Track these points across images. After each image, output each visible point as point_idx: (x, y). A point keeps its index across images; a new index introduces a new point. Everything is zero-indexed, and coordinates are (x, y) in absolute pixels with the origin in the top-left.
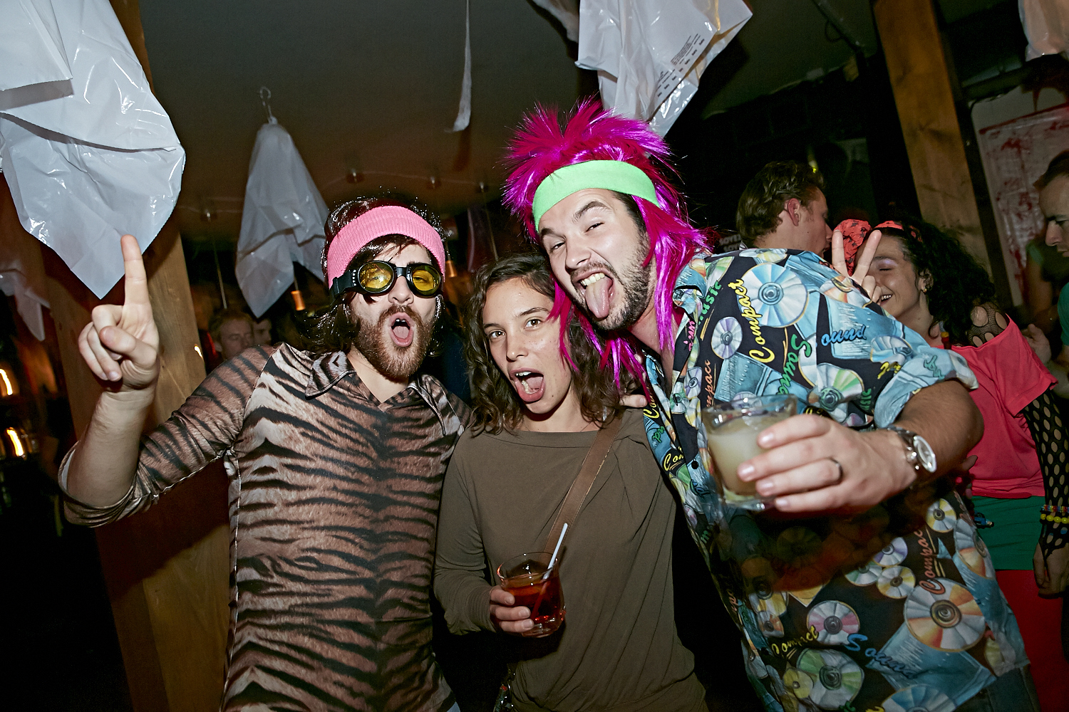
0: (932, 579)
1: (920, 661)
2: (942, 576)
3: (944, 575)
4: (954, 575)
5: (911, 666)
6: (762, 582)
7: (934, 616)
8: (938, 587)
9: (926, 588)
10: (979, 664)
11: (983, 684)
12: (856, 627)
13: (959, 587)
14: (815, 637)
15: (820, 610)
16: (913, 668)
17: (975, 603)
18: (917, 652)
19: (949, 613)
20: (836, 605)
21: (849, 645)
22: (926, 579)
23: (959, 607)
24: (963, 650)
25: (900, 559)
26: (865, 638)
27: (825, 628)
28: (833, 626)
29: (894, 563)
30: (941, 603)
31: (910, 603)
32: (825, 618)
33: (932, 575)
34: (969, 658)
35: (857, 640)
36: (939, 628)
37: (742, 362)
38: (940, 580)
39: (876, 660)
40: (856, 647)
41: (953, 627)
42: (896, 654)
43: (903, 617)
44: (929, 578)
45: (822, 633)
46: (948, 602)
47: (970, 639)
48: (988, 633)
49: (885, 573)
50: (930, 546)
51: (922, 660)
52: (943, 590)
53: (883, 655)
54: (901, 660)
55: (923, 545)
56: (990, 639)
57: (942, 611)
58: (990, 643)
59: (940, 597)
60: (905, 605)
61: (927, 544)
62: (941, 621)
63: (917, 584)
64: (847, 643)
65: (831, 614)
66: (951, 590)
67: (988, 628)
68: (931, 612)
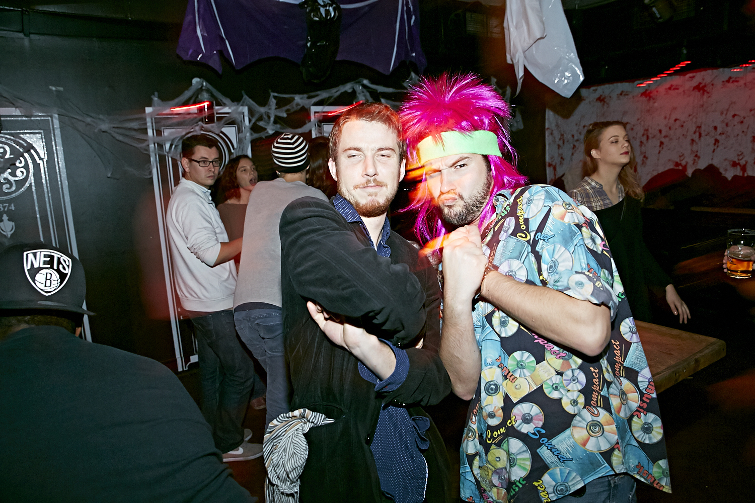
0: (594, 407)
1: (571, 451)
2: (600, 406)
3: (602, 406)
4: (607, 407)
5: (565, 453)
6: (493, 384)
7: (588, 428)
8: (596, 412)
9: (589, 411)
10: (605, 462)
11: (604, 473)
12: (541, 423)
13: (608, 415)
14: (514, 423)
15: (522, 407)
16: (565, 455)
17: (615, 427)
18: (571, 446)
19: (597, 428)
20: (533, 406)
21: (532, 434)
22: (591, 405)
23: (604, 427)
24: (598, 452)
25: (580, 388)
26: (543, 431)
27: (522, 419)
28: (527, 420)
29: (575, 389)
30: (594, 422)
31: (578, 418)
32: (524, 413)
33: (595, 404)
34: (600, 458)
35: (539, 431)
36: (589, 436)
37: (513, 240)
38: (598, 409)
39: (545, 446)
40: (537, 435)
41: (597, 437)
42: (558, 444)
43: (571, 424)
44: (592, 406)
45: (519, 421)
46: (599, 422)
47: (605, 447)
48: (617, 445)
49: (569, 394)
50: (599, 385)
51: (573, 451)
52: (598, 415)
53: (551, 444)
54: (561, 449)
55: (595, 383)
56: (617, 450)
57: (595, 427)
58: (616, 452)
59: (595, 419)
60: (574, 419)
61: (598, 383)
62: (591, 432)
63: (584, 407)
64: (533, 432)
65: (528, 412)
66: (603, 415)
67: (617, 443)
68: (587, 426)
